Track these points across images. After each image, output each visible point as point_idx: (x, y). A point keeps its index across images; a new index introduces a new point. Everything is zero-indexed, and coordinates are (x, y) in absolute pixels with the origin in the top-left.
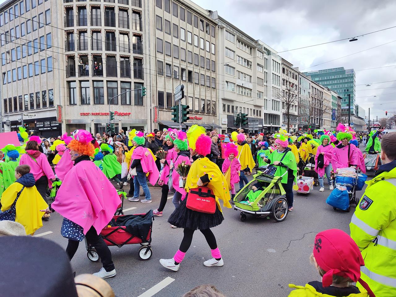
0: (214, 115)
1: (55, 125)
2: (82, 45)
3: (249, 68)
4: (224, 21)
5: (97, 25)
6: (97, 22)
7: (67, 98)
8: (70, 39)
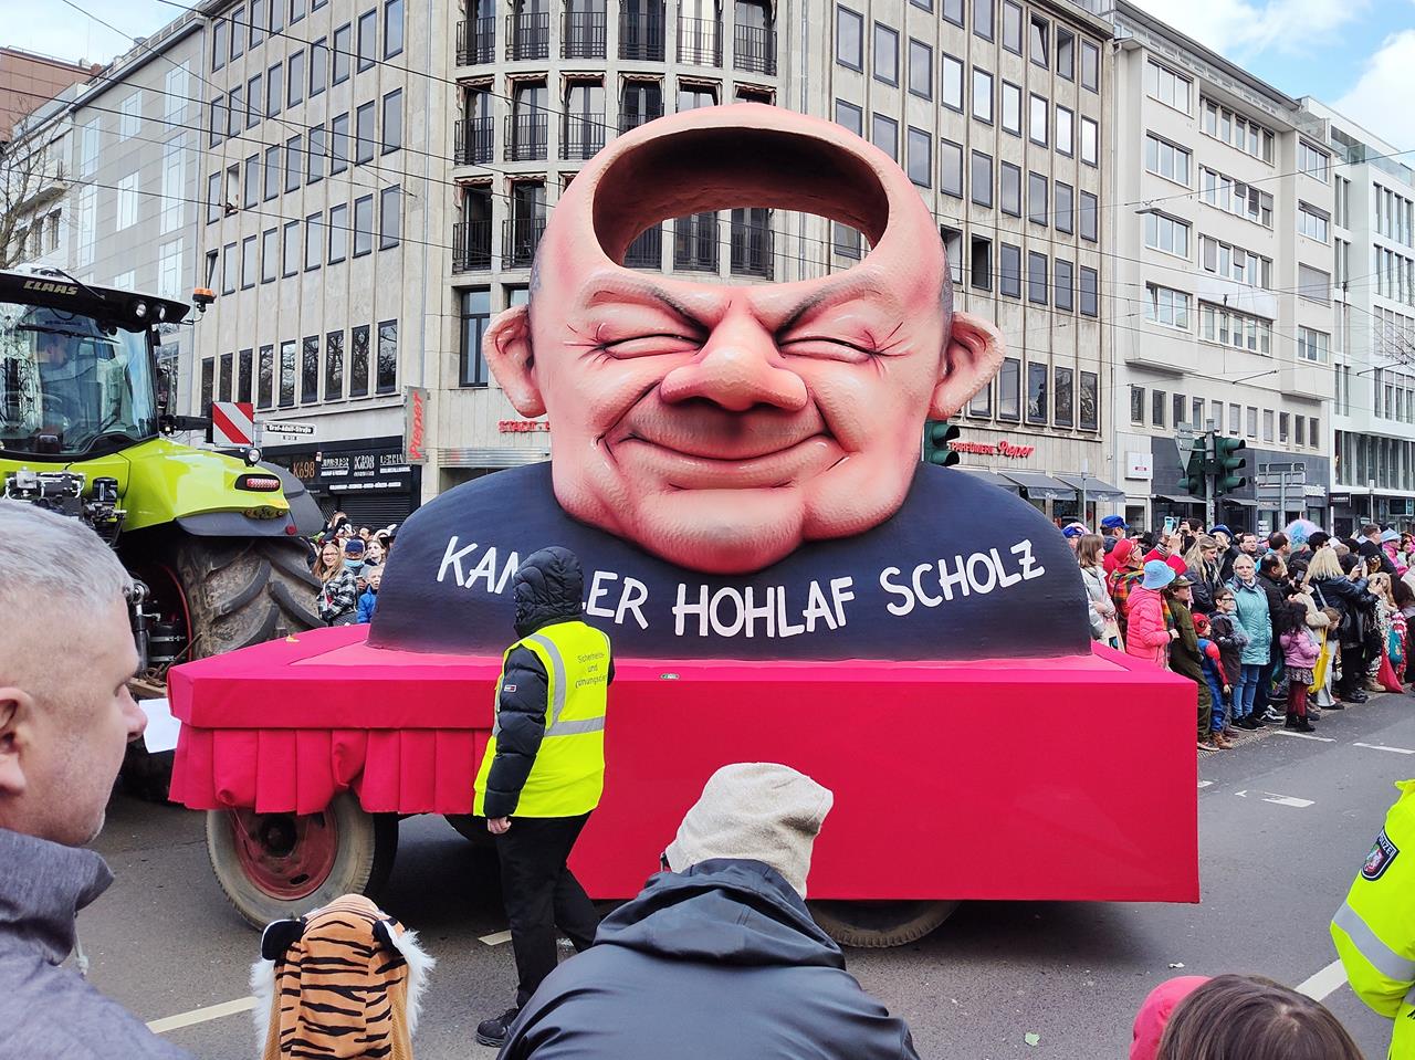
0: (1088, 436)
1: (395, 470)
2: (524, 137)
3: (1260, 222)
4: (1145, 21)
5: (588, 55)
6: (588, 42)
7: (451, 360)
8: (478, 115)
